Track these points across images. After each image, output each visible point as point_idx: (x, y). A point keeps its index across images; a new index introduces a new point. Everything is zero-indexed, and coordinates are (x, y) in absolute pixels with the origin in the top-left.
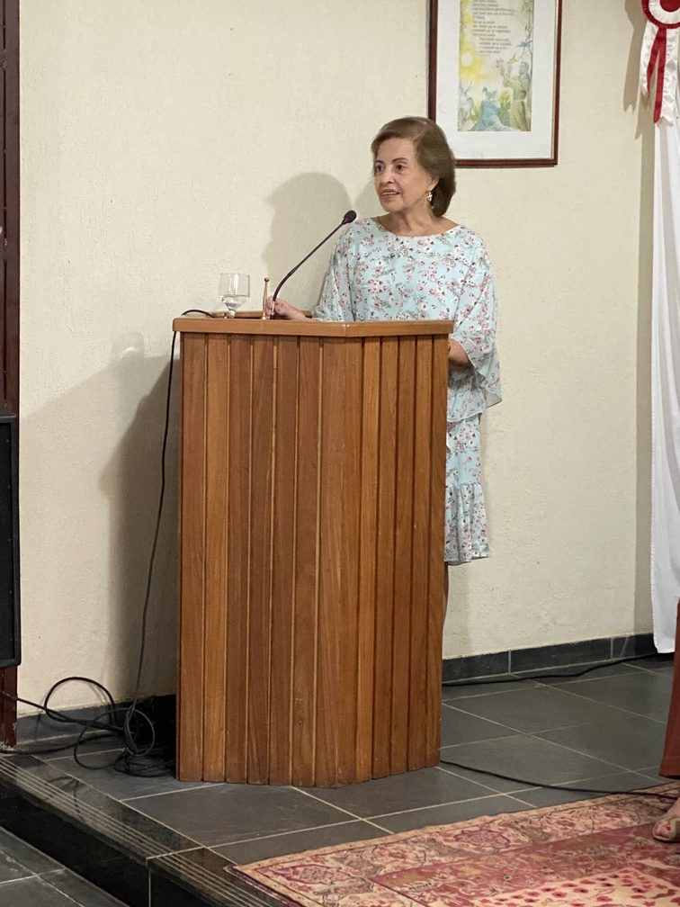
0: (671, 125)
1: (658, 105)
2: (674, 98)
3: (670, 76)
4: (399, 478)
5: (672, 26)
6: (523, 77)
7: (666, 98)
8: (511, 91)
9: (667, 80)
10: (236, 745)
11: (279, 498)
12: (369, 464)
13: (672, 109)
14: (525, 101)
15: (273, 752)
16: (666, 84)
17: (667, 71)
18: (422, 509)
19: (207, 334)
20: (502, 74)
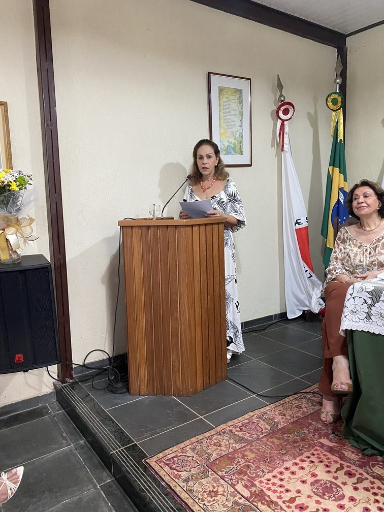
0: (287, 152)
1: (283, 146)
3: (286, 136)
4: (208, 277)
5: (286, 120)
6: (240, 137)
7: (285, 143)
8: (237, 142)
10: (151, 382)
11: (163, 288)
12: (197, 273)
13: (287, 147)
14: (241, 145)
15: (166, 384)
16: (285, 139)
17: (285, 135)
18: (217, 288)
19: (132, 226)
20: (233, 136)
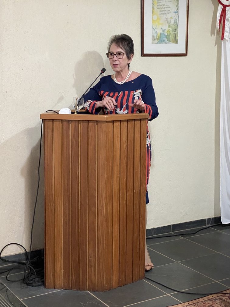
0: (227, 41)
1: (223, 34)
2: (228, 31)
5: (228, 6)
6: (175, 24)
7: (226, 31)
8: (171, 30)
9: (226, 25)
13: (228, 35)
14: (176, 33)
15: (81, 278)
16: (226, 26)
17: (226, 22)
18: (137, 184)
19: (53, 120)
20: (168, 23)
